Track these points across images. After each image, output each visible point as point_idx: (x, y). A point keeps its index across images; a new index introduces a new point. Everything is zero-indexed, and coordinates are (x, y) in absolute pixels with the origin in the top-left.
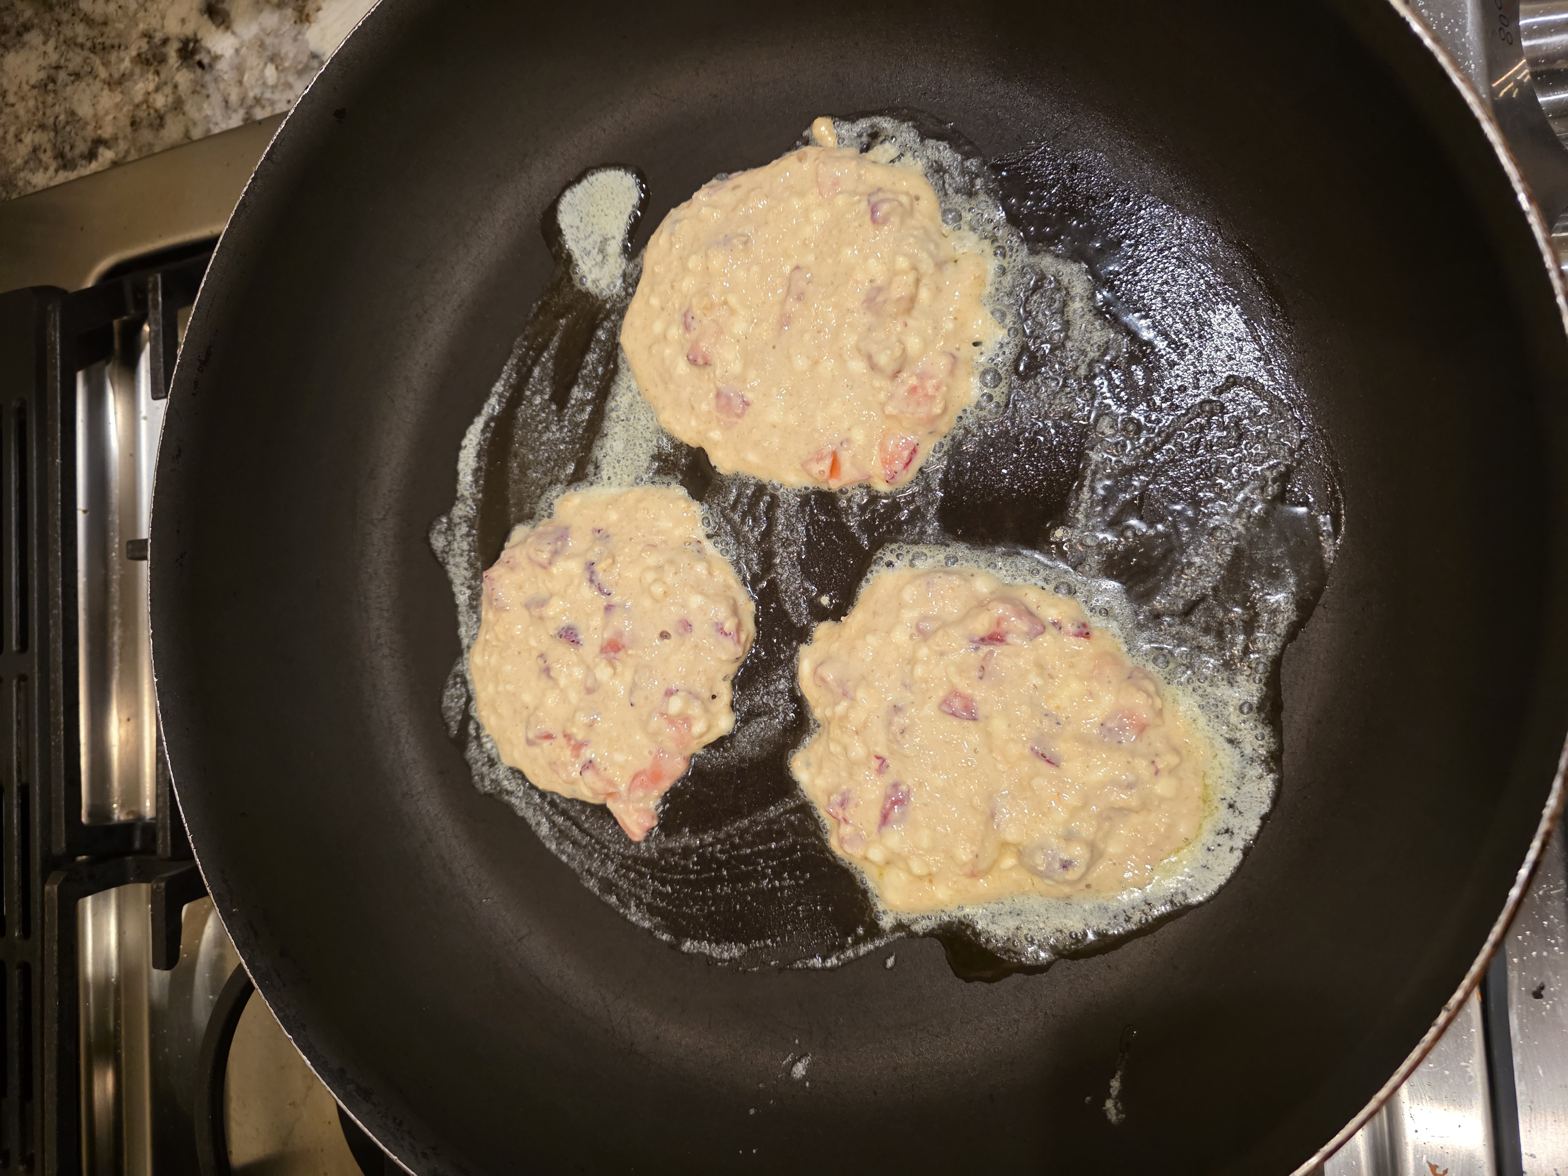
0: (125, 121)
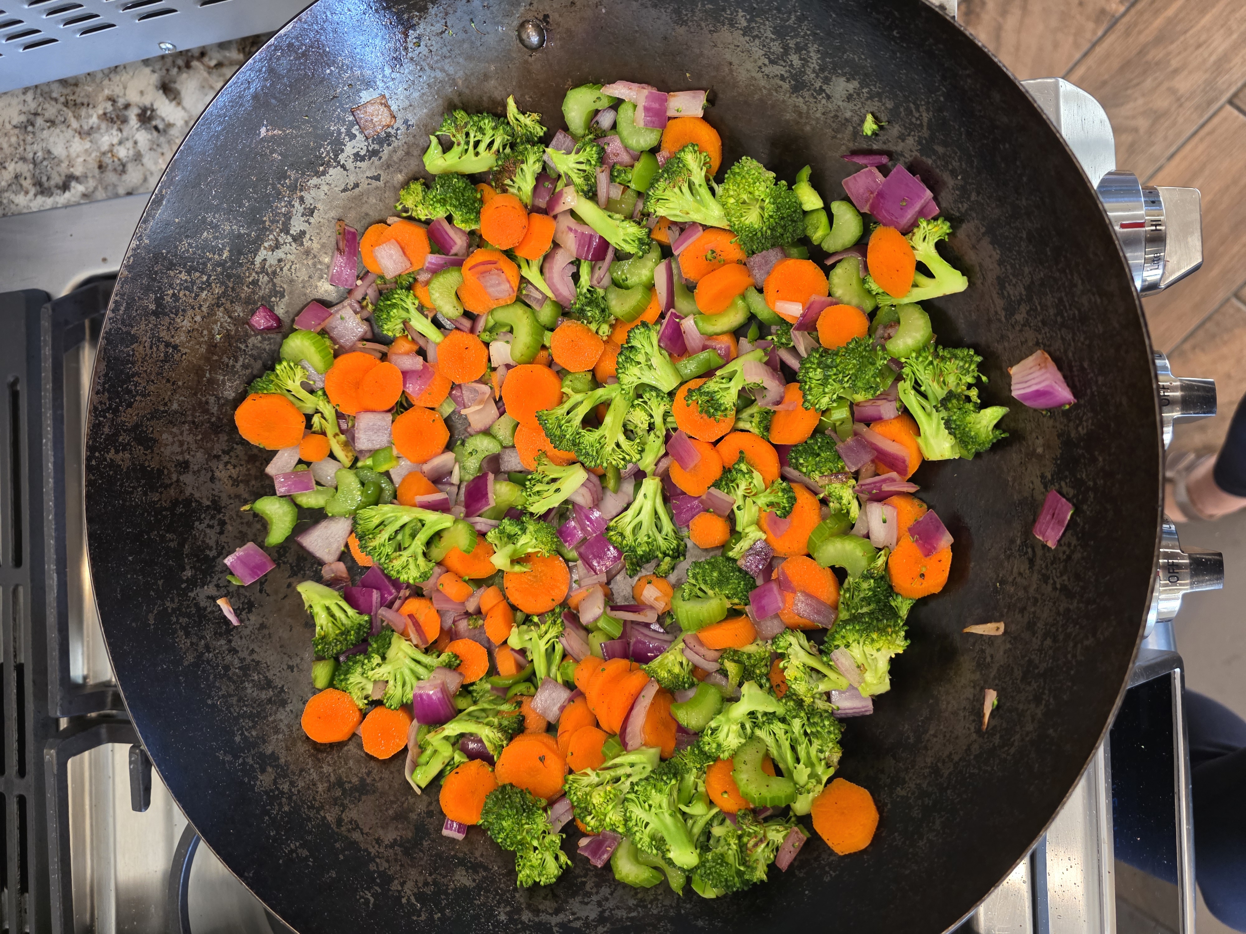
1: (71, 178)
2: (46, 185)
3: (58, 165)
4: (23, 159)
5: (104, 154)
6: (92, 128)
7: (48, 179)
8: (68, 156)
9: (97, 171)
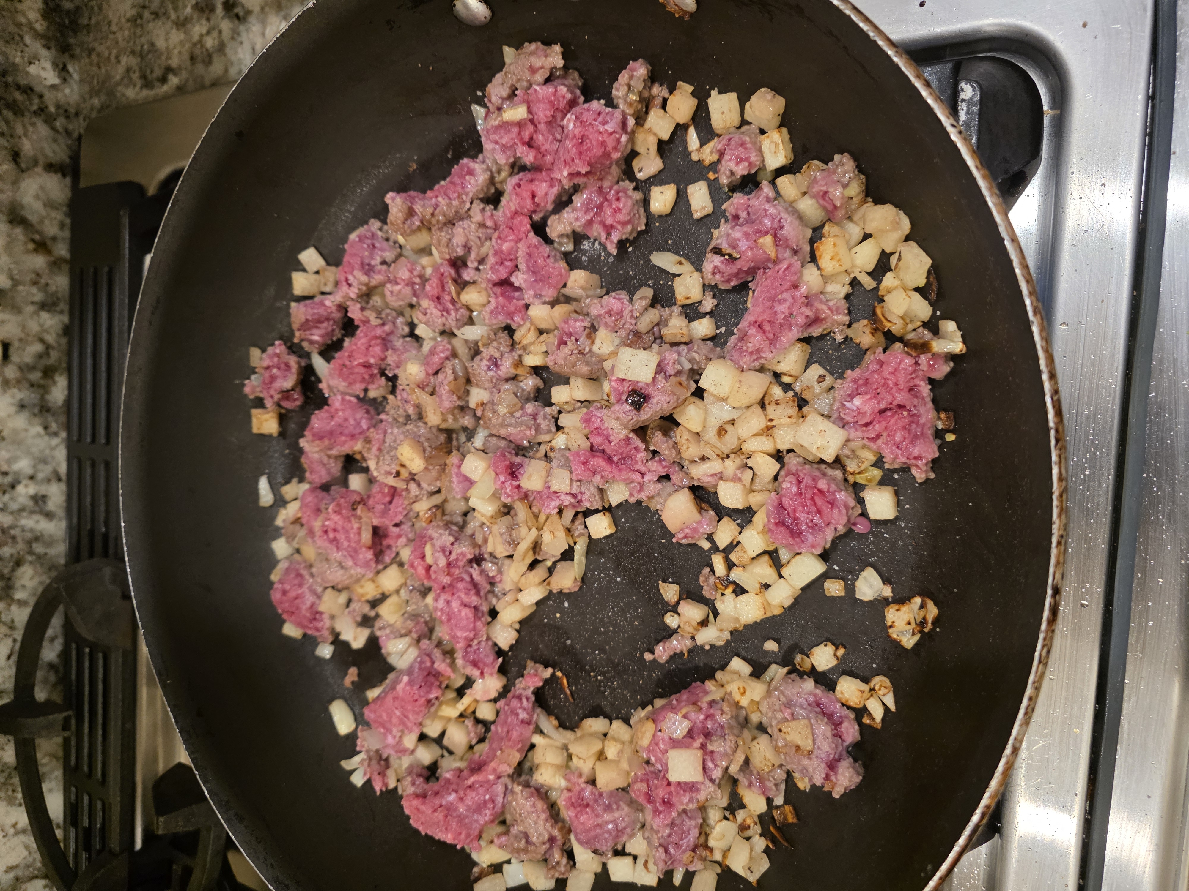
0: (186, 57)
1: (169, 70)
2: (149, 77)
3: (159, 58)
4: (133, 52)
5: (195, 44)
6: (186, 18)
7: (152, 72)
8: (167, 48)
9: (188, 63)
